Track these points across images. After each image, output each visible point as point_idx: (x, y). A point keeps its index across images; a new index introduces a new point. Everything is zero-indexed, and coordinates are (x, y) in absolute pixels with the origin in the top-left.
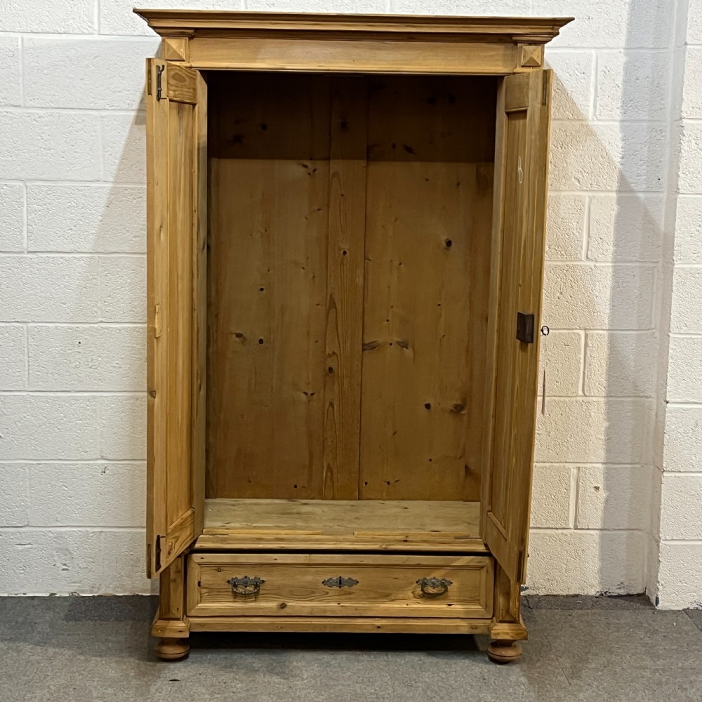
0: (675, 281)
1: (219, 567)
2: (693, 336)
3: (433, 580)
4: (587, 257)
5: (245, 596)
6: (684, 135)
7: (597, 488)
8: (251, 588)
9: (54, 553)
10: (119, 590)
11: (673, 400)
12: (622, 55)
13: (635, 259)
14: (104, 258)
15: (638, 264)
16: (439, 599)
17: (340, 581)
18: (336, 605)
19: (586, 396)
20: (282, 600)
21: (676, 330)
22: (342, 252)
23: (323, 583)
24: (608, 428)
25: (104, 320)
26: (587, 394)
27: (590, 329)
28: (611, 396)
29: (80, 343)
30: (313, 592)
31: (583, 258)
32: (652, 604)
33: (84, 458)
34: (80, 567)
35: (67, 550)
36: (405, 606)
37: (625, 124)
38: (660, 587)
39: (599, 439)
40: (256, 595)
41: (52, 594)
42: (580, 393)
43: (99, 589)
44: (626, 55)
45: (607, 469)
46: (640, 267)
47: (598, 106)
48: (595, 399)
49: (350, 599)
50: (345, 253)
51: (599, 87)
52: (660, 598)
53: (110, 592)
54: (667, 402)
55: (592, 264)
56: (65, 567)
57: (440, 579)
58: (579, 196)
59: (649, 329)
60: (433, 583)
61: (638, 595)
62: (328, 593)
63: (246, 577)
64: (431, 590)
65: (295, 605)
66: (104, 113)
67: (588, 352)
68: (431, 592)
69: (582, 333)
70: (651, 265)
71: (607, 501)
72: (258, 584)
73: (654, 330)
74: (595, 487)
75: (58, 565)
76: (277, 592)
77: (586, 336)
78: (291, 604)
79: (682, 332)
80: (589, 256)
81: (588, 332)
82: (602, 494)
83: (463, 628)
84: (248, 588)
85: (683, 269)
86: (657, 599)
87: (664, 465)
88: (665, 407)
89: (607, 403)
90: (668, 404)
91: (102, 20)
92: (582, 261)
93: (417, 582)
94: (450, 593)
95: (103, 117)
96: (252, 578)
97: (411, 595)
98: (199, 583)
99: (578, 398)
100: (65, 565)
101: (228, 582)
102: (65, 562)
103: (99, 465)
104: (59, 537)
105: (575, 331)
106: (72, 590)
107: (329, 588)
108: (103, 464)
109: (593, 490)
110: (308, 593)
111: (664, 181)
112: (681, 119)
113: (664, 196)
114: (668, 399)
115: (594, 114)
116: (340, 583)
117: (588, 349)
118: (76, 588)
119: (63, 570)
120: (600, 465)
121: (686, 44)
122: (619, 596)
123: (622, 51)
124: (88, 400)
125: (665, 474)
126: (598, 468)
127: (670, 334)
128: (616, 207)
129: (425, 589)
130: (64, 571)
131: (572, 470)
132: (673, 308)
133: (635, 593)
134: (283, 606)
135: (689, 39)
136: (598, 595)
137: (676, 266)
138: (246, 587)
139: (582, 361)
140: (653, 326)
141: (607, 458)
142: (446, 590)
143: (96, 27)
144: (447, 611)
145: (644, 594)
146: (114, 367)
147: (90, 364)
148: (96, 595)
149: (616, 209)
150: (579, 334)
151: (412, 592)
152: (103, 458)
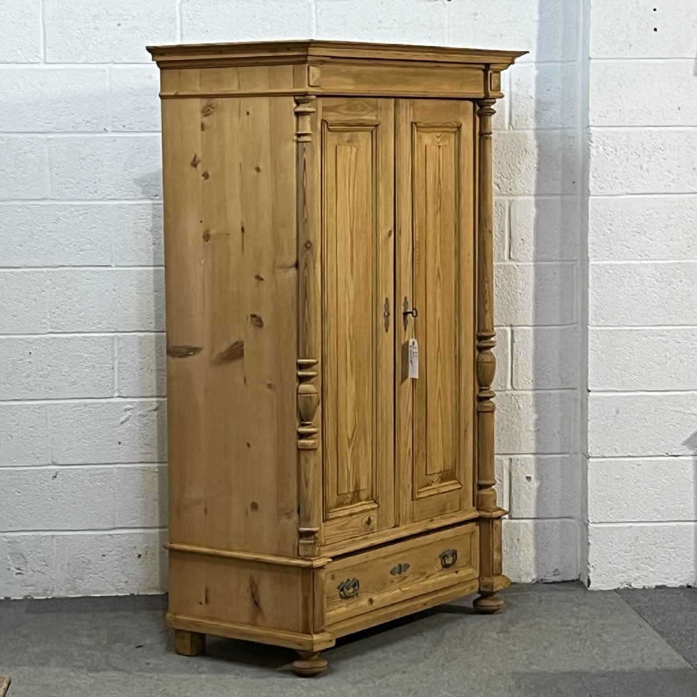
0: (590, 277)
2: (611, 328)
4: (510, 258)
6: (592, 142)
7: (529, 478)
9: (9, 558)
10: (71, 592)
11: (595, 389)
12: (534, 68)
13: (554, 258)
14: (53, 272)
15: (558, 263)
19: (514, 389)
21: (594, 323)
24: (538, 420)
25: (52, 330)
26: (515, 388)
27: (516, 326)
28: (538, 389)
29: (30, 353)
31: (506, 257)
32: (585, 587)
33: (36, 464)
34: (33, 571)
35: (21, 554)
37: (539, 132)
38: (591, 569)
39: (530, 431)
41: (6, 598)
42: (509, 387)
43: (52, 591)
44: (537, 68)
45: (538, 458)
46: (560, 266)
47: (513, 116)
48: (523, 392)
51: (513, 98)
52: (591, 579)
53: (63, 594)
54: (589, 391)
55: (514, 264)
56: (18, 571)
58: (500, 200)
59: (572, 324)
61: (573, 581)
66: (50, 136)
67: (515, 348)
69: (508, 330)
70: (570, 263)
71: (539, 490)
73: (576, 325)
74: (527, 477)
75: (12, 569)
77: (512, 332)
79: (599, 324)
80: (512, 256)
81: (514, 328)
82: (534, 484)
85: (597, 266)
86: (589, 580)
87: (589, 451)
88: (587, 396)
89: (535, 396)
90: (590, 394)
91: (48, 50)
92: (505, 261)
95: (50, 139)
99: (507, 392)
100: (19, 569)
102: (18, 566)
103: (50, 470)
104: (13, 542)
105: (502, 328)
106: (26, 593)
108: (54, 470)
109: (526, 480)
111: (578, 184)
112: (589, 127)
113: (579, 198)
114: (590, 389)
115: (510, 124)
117: (514, 345)
118: (30, 591)
119: (17, 574)
120: (531, 456)
121: (590, 58)
122: (554, 583)
123: (533, 64)
124: (39, 408)
125: (591, 460)
126: (529, 459)
127: (589, 327)
128: (534, 210)
130: (19, 576)
131: (504, 461)
132: (590, 302)
133: (570, 579)
135: (592, 54)
136: (534, 582)
137: (591, 263)
139: (510, 356)
140: (575, 321)
141: (537, 448)
143: (42, 56)
145: (578, 580)
146: (64, 375)
147: (41, 373)
148: (50, 597)
149: (535, 212)
150: (506, 331)
152: (54, 464)
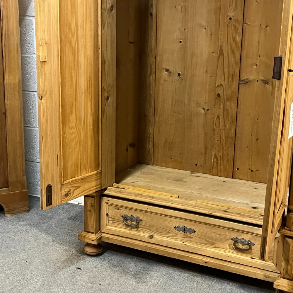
1: (118, 207)
3: (243, 240)
5: (131, 227)
8: (134, 223)
16: (246, 253)
17: (185, 229)
18: (182, 243)
20: (152, 234)
22: (229, 18)
23: (174, 228)
30: (169, 233)
36: (223, 253)
40: (137, 227)
49: (191, 241)
50: (230, 19)
57: (247, 240)
60: (242, 242)
62: (177, 235)
63: (132, 216)
64: (240, 246)
65: (157, 237)
68: (241, 247)
72: (139, 221)
76: (149, 228)
78: (156, 236)
83: (259, 275)
84: (133, 222)
93: (232, 239)
94: (253, 251)
96: (135, 217)
97: (228, 247)
98: (107, 215)
101: (122, 216)
107: (178, 232)
110: (166, 232)
116: (184, 230)
129: (236, 244)
134: (151, 237)
138: (132, 221)
142: (250, 248)
144: (250, 262)
151: (229, 245)
